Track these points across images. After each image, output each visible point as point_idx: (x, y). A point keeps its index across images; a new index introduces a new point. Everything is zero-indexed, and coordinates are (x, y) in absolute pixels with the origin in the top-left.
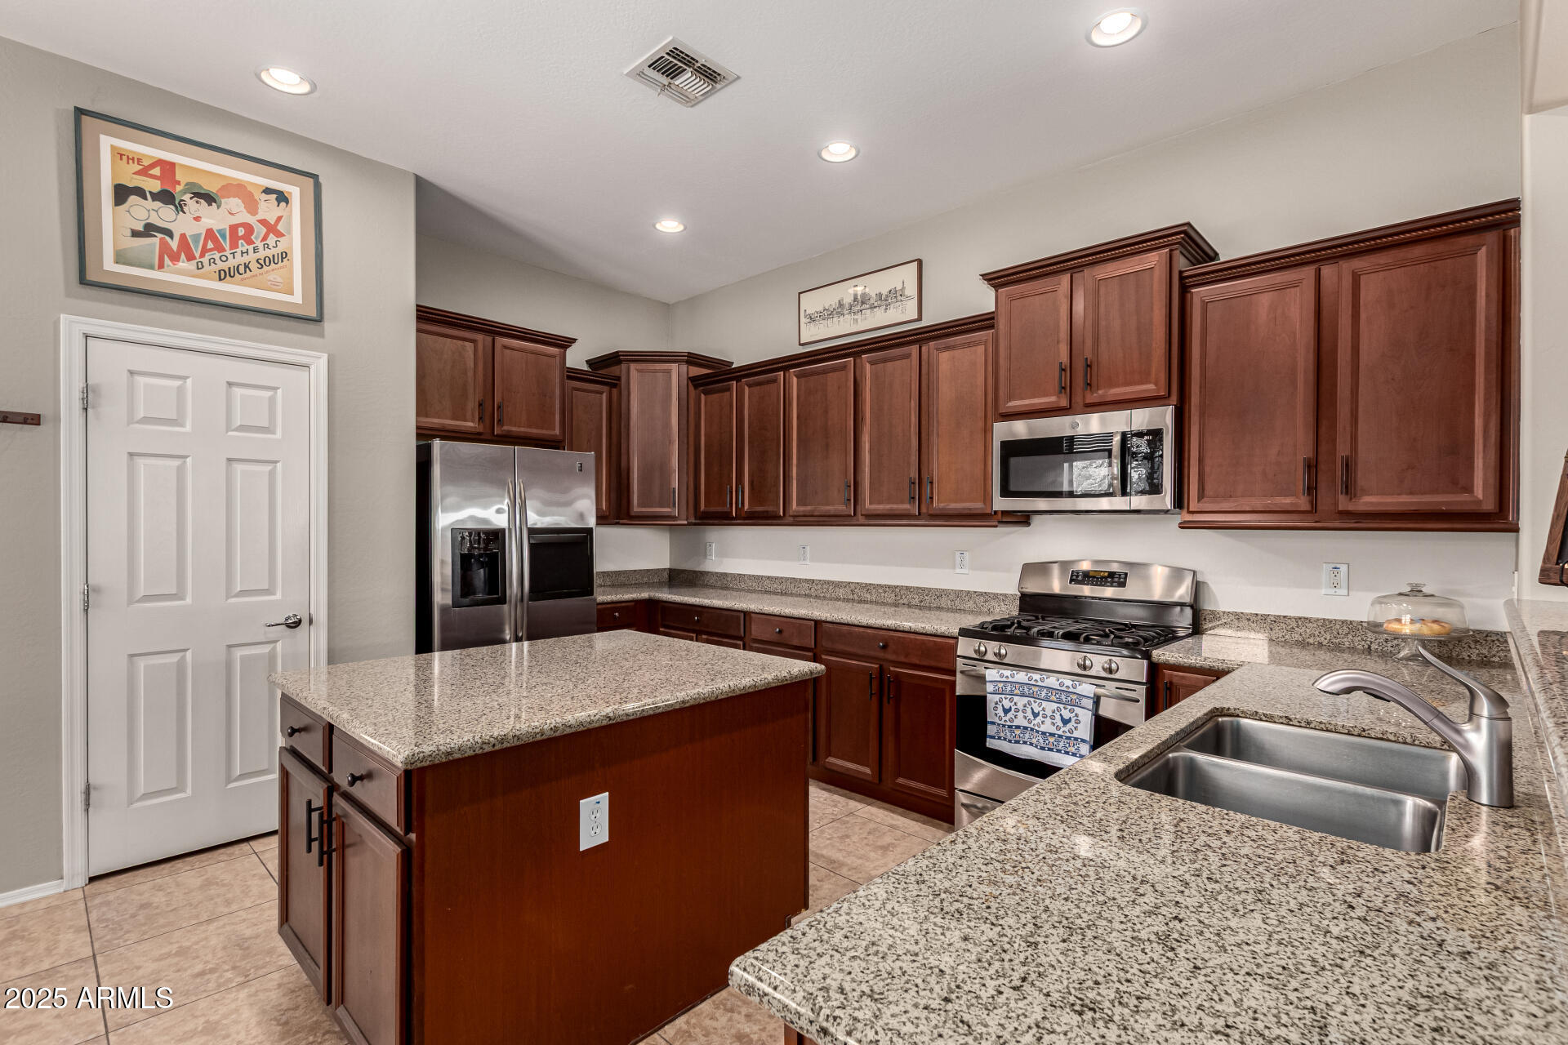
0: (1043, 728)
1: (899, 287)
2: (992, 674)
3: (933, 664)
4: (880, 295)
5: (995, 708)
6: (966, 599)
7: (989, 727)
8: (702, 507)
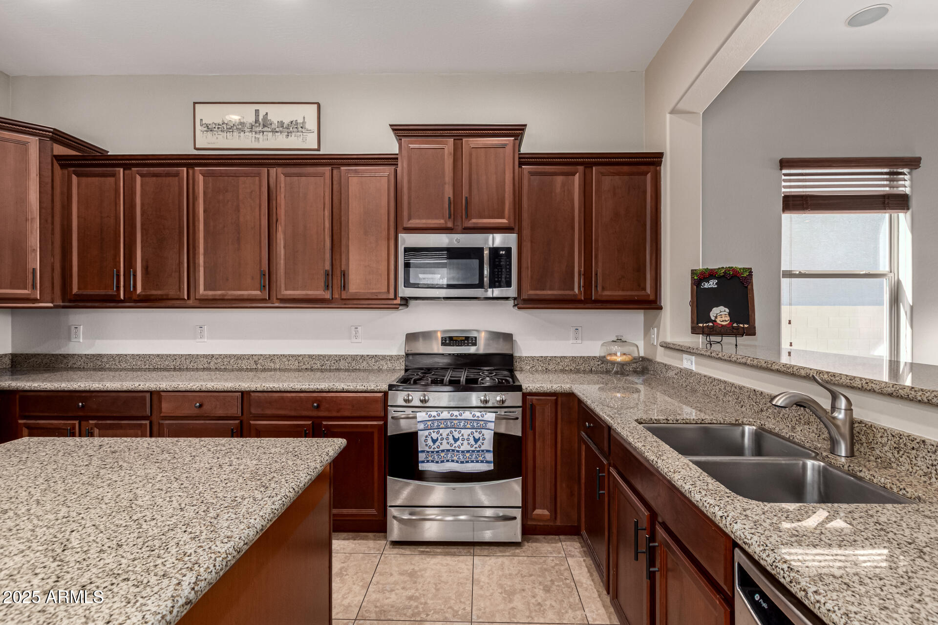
0: (462, 448)
1: (300, 121)
2: (421, 415)
3: (363, 414)
4: (281, 124)
5: (426, 441)
6: (361, 361)
7: (420, 455)
8: (75, 290)
